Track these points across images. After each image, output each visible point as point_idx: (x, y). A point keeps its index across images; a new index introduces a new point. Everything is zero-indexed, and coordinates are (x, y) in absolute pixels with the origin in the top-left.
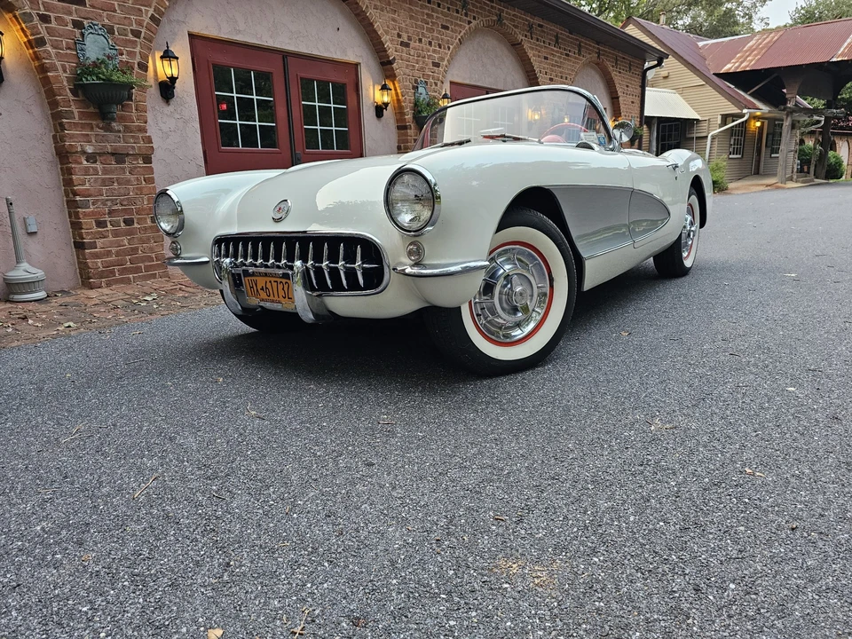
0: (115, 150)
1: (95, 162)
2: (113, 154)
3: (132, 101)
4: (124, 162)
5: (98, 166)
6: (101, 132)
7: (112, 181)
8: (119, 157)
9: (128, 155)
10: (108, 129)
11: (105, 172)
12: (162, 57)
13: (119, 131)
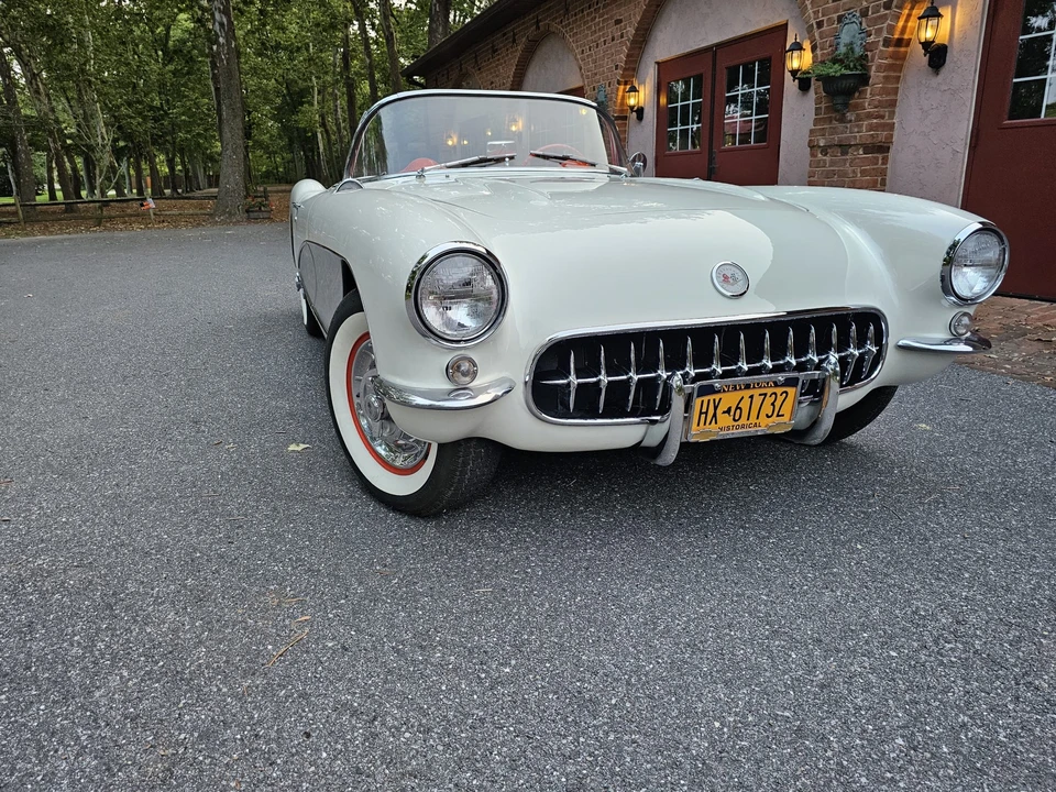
0: (840, 141)
1: (826, 155)
2: (840, 146)
3: (868, 85)
4: (847, 153)
5: (827, 158)
6: (835, 124)
7: (834, 173)
8: (844, 148)
9: (851, 146)
10: (842, 120)
11: (833, 163)
12: (920, 18)
13: (851, 121)
